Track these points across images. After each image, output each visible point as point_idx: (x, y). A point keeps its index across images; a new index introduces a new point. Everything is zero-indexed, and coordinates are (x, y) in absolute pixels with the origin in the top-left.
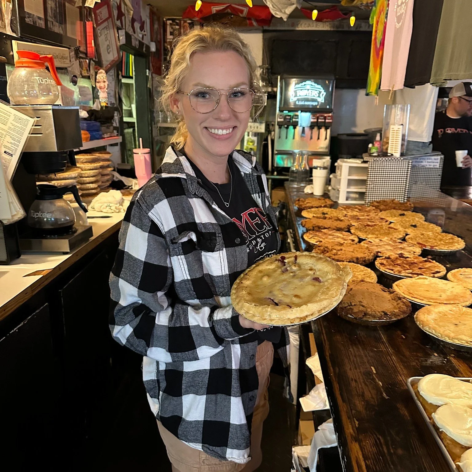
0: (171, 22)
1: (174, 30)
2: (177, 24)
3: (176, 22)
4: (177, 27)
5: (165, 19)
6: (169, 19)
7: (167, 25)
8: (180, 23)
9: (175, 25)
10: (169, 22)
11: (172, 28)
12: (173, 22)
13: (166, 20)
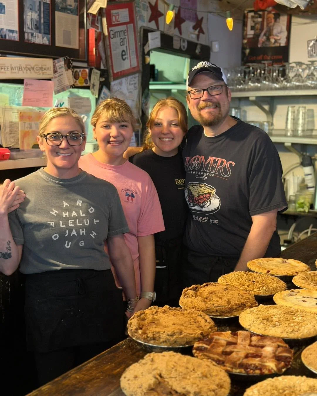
0: (252, 14)
1: (256, 24)
2: (260, 16)
3: (259, 14)
4: (260, 20)
5: (246, 12)
6: (250, 11)
7: (247, 18)
8: (264, 14)
9: (257, 18)
10: (251, 14)
11: (254, 21)
12: (255, 14)
13: (248, 13)
